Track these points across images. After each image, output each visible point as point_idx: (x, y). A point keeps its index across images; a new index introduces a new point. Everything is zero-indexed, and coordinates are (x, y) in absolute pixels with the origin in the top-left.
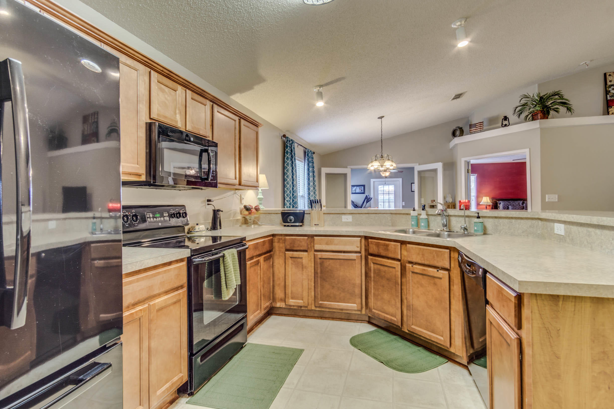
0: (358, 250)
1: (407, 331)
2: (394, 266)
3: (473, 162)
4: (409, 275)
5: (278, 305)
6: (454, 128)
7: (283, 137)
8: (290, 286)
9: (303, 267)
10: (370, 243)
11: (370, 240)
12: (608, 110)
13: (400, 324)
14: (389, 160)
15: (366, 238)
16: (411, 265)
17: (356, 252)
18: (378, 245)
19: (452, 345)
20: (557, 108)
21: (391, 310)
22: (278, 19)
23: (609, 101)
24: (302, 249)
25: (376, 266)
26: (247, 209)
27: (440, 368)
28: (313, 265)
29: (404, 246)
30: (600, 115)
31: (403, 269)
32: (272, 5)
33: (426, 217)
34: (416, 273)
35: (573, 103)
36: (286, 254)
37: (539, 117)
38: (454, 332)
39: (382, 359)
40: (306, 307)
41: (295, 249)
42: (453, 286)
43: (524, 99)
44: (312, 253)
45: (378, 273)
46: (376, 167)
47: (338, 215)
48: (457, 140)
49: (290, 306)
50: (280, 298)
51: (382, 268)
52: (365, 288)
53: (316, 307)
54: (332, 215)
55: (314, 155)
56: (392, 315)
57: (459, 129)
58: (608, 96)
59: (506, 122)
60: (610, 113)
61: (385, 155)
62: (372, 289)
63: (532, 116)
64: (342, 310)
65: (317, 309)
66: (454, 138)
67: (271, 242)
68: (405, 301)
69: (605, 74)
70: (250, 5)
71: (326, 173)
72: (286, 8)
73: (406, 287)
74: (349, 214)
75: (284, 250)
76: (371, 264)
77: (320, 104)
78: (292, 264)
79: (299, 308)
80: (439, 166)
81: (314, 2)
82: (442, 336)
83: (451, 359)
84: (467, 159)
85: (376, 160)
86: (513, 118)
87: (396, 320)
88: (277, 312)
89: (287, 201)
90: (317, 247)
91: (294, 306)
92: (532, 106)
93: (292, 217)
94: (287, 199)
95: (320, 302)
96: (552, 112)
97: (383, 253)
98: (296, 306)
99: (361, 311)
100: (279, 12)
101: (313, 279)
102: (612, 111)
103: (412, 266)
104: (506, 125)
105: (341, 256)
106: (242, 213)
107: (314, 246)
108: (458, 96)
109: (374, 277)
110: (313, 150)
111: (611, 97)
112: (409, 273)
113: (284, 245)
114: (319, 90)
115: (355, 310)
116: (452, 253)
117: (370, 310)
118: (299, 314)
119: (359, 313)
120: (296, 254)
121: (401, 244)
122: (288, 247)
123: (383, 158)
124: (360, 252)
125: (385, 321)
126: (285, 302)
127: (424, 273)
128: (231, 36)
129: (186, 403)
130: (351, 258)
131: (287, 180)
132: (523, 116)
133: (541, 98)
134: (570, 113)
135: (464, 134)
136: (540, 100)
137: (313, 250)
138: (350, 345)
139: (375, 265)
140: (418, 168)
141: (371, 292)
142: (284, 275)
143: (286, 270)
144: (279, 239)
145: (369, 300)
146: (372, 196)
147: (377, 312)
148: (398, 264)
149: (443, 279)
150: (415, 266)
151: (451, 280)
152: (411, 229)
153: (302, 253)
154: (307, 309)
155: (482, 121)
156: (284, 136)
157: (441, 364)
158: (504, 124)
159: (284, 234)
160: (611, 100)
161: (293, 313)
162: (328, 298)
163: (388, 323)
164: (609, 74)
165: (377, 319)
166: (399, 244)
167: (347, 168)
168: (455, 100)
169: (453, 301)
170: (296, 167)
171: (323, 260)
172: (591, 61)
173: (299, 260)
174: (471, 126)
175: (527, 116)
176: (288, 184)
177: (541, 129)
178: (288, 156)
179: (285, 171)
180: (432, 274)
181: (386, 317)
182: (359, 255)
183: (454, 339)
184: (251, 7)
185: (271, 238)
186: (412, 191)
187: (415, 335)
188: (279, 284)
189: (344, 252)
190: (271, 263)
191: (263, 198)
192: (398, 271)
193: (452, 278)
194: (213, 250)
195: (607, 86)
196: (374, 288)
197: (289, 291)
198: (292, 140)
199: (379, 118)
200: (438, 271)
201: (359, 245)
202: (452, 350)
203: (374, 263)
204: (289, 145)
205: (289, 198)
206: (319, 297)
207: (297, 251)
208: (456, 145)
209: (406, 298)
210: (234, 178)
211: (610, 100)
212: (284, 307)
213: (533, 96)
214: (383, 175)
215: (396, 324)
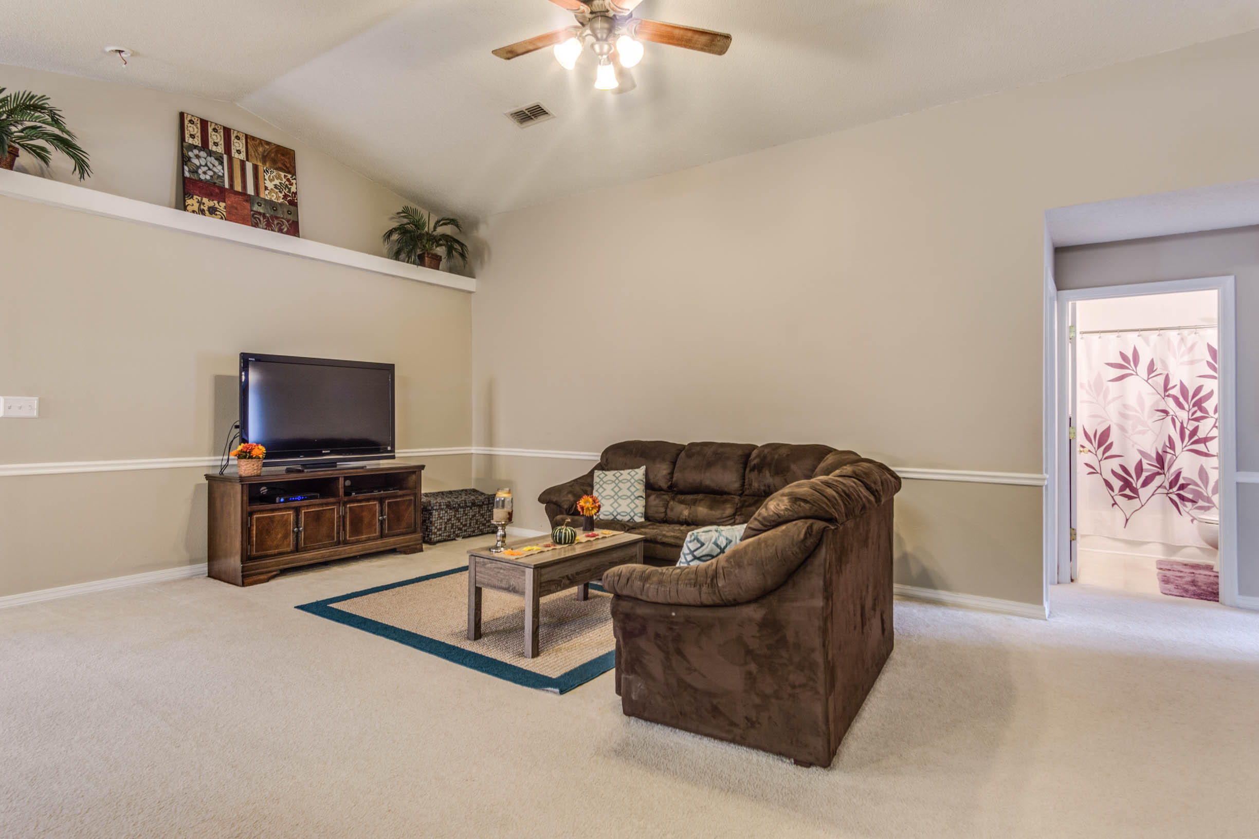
12: (185, 201)
20: (42, 148)
23: (186, 181)
30: (170, 206)
58: (187, 169)
60: (191, 208)
69: (182, 115)
102: (193, 205)
111: (193, 172)
134: (85, 176)
160: (192, 179)
195: (185, 144)
211: (189, 178)
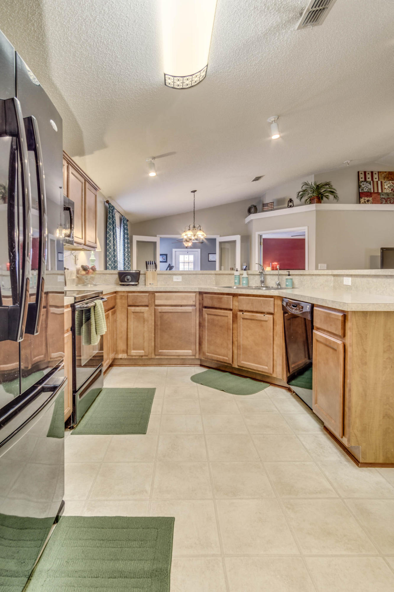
0: (194, 304)
1: (237, 367)
2: (227, 315)
3: (264, 237)
4: (241, 322)
5: (120, 356)
6: (250, 206)
7: (105, 203)
8: (132, 338)
9: (144, 320)
10: (204, 297)
11: (204, 295)
12: (360, 200)
13: (231, 362)
14: (200, 230)
15: (201, 293)
16: (241, 313)
17: (191, 306)
18: (212, 299)
19: (274, 372)
20: (328, 196)
21: (223, 351)
22: (138, 94)
23: (360, 194)
24: (143, 304)
25: (210, 317)
26: (85, 269)
27: (265, 390)
28: (153, 318)
29: (235, 298)
30: (355, 203)
31: (235, 317)
32: (137, 82)
33: (247, 276)
34: (246, 319)
35: (339, 192)
36: (129, 310)
37: (315, 202)
38: (276, 361)
39: (222, 388)
40: (147, 356)
41: (137, 304)
42: (276, 326)
43: (304, 186)
44: (153, 308)
45: (212, 323)
46: (189, 236)
47: (169, 276)
48: (253, 217)
49: (132, 356)
50: (122, 350)
51: (215, 317)
52: (199, 336)
53: (155, 355)
54: (164, 276)
55: (128, 223)
56: (224, 356)
57: (253, 207)
58: (360, 189)
59: (291, 204)
60: (361, 202)
61: (197, 226)
62: (206, 336)
63: (310, 200)
64: (179, 356)
65: (157, 357)
66: (249, 215)
67: (115, 298)
68: (236, 343)
69: (358, 172)
70: (119, 79)
71: (137, 241)
72: (147, 86)
73: (237, 331)
74: (179, 274)
75: (126, 305)
76: (205, 315)
77: (152, 174)
78: (134, 318)
79: (141, 358)
80: (237, 238)
81: (175, 86)
82: (267, 366)
83: (271, 383)
84: (260, 233)
85: (189, 230)
86: (296, 201)
87: (227, 359)
88: (118, 364)
89: (109, 265)
90: (157, 302)
91: (135, 356)
92: (310, 192)
93: (129, 277)
94: (109, 263)
95: (160, 351)
96: (324, 199)
97: (216, 305)
98: (137, 356)
99: (195, 356)
100: (141, 89)
101: (153, 331)
103: (243, 313)
104: (291, 206)
105: (179, 309)
106: (79, 272)
107: (154, 302)
108: (257, 179)
109: (208, 326)
110: (127, 218)
111: (362, 190)
112: (240, 319)
113: (126, 301)
114: (151, 161)
115: (190, 356)
116: (276, 301)
117: (204, 354)
118: (138, 364)
119: (194, 357)
120: (138, 309)
121: (233, 296)
122: (130, 303)
123: (195, 228)
124: (195, 306)
125: (218, 361)
126: (127, 353)
127: (253, 318)
128: (91, 103)
129: (71, 434)
130: (187, 311)
131: (109, 244)
132: (303, 200)
133: (318, 186)
134: (336, 200)
135: (258, 211)
136: (317, 188)
137: (153, 305)
138: (192, 382)
139: (209, 315)
140: (219, 239)
141: (205, 338)
142: (126, 329)
143: (129, 324)
144: (122, 295)
145: (203, 346)
146: (173, 264)
147: (210, 355)
148: (230, 313)
149: (268, 321)
150: (245, 313)
151: (275, 322)
152: (235, 286)
153: (144, 308)
154: (147, 358)
155: (272, 202)
156: (107, 202)
157: (265, 387)
158: (290, 205)
159: (127, 291)
161: (133, 363)
162: (167, 347)
163: (220, 363)
164: (368, 172)
165: (210, 361)
166: (231, 297)
167: (156, 236)
168: (255, 181)
169: (276, 338)
170: (116, 233)
171: (163, 313)
172: (351, 161)
173: (141, 314)
174: (264, 205)
175: (307, 200)
176: (110, 249)
177: (317, 212)
178: (110, 221)
179: (108, 236)
180: (259, 318)
181: (219, 358)
182: (194, 308)
183: (276, 367)
184: (119, 81)
185: (115, 294)
186: (209, 261)
187: (243, 369)
188: (121, 337)
189: (181, 306)
190: (115, 318)
191: (95, 260)
192: (230, 319)
193: (275, 320)
194: (86, 299)
195: (360, 182)
196: (208, 335)
197: (131, 342)
198: (113, 207)
199: (192, 192)
200: (264, 315)
201: (194, 299)
202: (274, 375)
203: (208, 314)
204: (111, 211)
205: (111, 262)
206: (159, 346)
207: (138, 306)
208: (252, 221)
209: (237, 341)
210: (81, 238)
211: (361, 192)
212: (126, 357)
213: (311, 184)
214: (186, 245)
215: (228, 362)
